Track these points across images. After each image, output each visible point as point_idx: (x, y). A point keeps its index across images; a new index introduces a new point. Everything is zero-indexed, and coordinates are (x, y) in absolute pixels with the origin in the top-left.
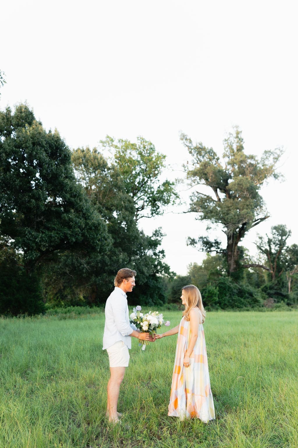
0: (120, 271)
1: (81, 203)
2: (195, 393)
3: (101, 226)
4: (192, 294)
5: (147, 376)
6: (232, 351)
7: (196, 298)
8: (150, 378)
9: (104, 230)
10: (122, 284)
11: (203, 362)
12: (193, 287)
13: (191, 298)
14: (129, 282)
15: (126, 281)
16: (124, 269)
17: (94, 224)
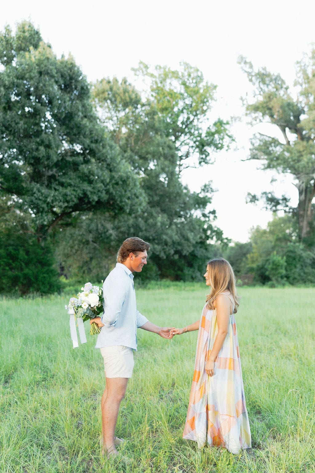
1: (104, 151)
2: (220, 412)
3: (130, 180)
4: (220, 271)
5: (170, 381)
8: (173, 385)
9: (135, 185)
11: (234, 369)
12: (223, 261)
14: (138, 258)
15: (133, 256)
16: (133, 238)
17: (121, 178)
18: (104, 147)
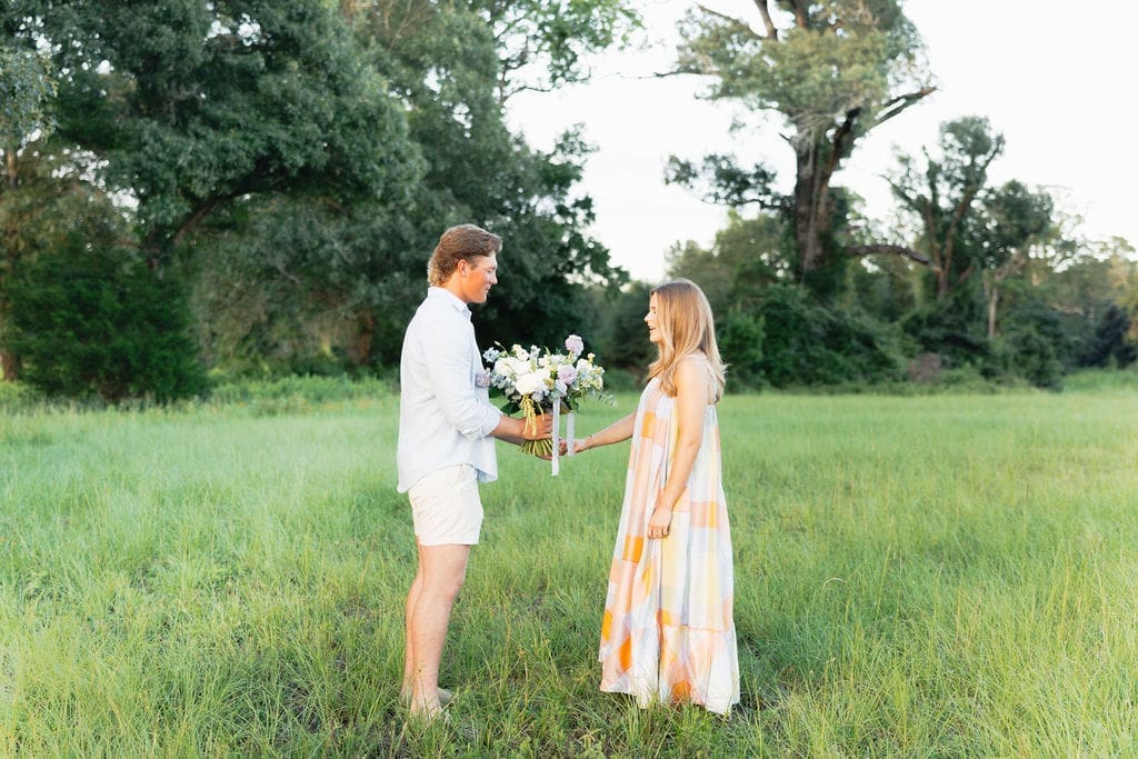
0: (450, 233)
1: (322, 42)
2: (692, 624)
3: (387, 115)
4: (685, 309)
5: (532, 582)
6: (805, 509)
7: (697, 321)
8: (543, 588)
9: (398, 130)
10: (455, 276)
11: (718, 527)
12: (689, 286)
13: (682, 324)
14: (477, 270)
15: (468, 269)
16: (462, 226)
17: (364, 110)
18: (321, 31)
